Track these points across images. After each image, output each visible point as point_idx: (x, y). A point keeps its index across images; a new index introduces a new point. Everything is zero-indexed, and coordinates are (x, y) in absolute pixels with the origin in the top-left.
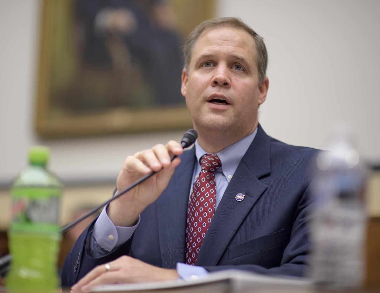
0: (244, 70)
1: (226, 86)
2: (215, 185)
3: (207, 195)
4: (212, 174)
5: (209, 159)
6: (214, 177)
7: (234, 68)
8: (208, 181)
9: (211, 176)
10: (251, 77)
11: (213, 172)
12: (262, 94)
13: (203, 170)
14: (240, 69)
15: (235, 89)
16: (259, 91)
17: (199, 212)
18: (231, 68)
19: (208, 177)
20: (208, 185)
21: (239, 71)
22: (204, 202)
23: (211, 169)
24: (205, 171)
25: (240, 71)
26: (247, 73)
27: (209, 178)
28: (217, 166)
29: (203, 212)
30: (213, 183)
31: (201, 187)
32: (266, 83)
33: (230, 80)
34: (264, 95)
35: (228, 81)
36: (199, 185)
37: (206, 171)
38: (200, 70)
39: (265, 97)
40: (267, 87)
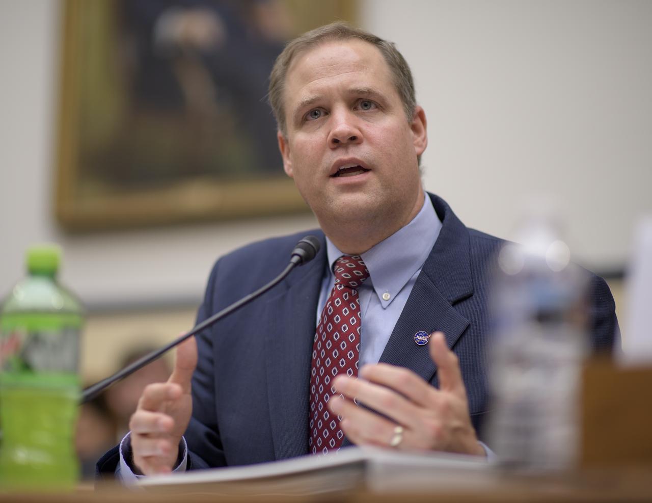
0: (377, 107)
1: (354, 142)
2: (358, 309)
3: (345, 328)
4: (353, 291)
5: (347, 265)
6: (357, 296)
7: (360, 107)
8: (346, 304)
9: (350, 294)
10: (392, 114)
11: (354, 288)
12: (419, 136)
13: (338, 286)
14: (370, 108)
15: (370, 141)
16: (412, 133)
17: (332, 358)
18: (355, 109)
19: (346, 296)
20: (345, 311)
21: (370, 110)
22: (340, 340)
23: (350, 283)
24: (340, 287)
25: (372, 109)
26: (384, 109)
27: (348, 298)
28: (361, 277)
29: (339, 358)
30: (355, 307)
31: (333, 315)
32: (421, 115)
33: (360, 130)
34: (423, 136)
35: (356, 132)
36: (330, 311)
37: (343, 287)
38: (305, 127)
39: (425, 139)
40: (424, 121)
